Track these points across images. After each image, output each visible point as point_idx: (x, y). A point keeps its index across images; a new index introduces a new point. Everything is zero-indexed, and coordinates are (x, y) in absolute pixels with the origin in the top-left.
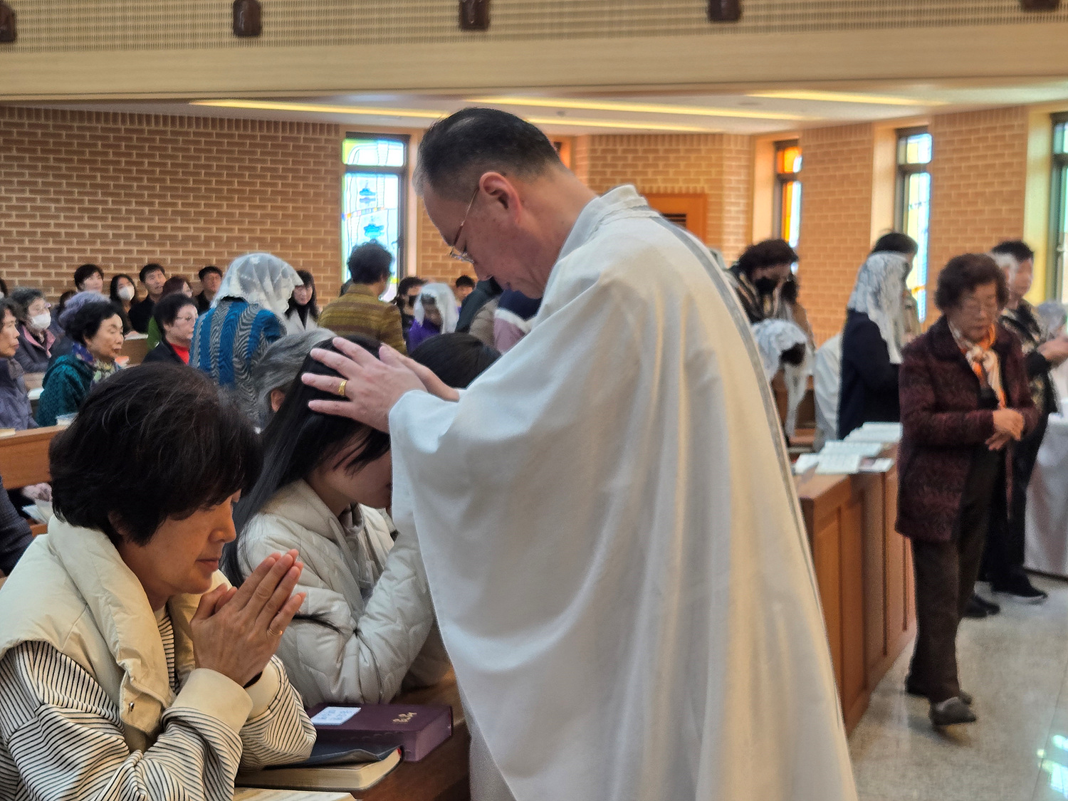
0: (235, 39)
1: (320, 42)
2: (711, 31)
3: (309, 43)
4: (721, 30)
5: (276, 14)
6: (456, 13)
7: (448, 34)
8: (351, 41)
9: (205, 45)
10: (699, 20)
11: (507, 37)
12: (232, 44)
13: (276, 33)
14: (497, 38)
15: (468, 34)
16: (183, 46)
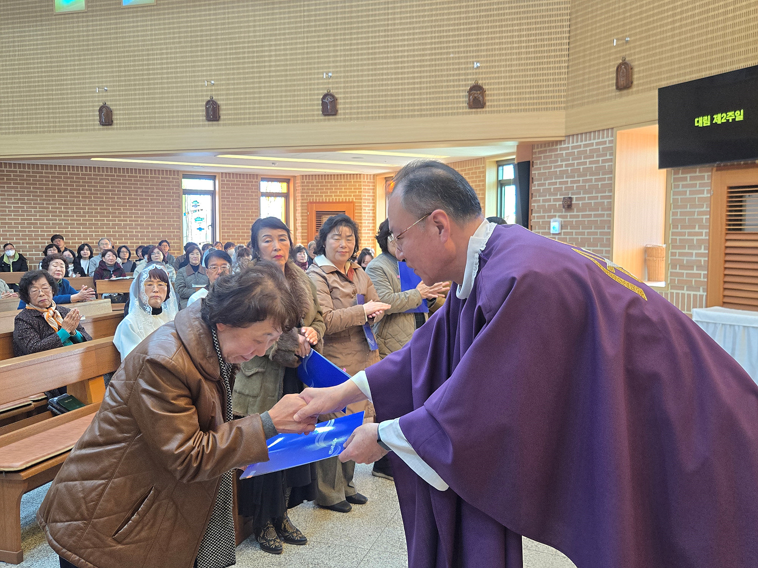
0: (101, 127)
1: (140, 128)
2: (324, 120)
3: (136, 128)
4: (329, 120)
5: (120, 114)
6: (204, 113)
7: (201, 123)
8: (155, 127)
9: (87, 130)
10: (318, 115)
11: (229, 125)
12: (99, 129)
13: (120, 124)
14: (224, 125)
15: (210, 123)
16: (76, 131)
